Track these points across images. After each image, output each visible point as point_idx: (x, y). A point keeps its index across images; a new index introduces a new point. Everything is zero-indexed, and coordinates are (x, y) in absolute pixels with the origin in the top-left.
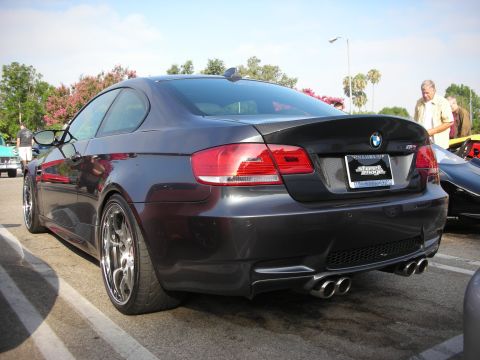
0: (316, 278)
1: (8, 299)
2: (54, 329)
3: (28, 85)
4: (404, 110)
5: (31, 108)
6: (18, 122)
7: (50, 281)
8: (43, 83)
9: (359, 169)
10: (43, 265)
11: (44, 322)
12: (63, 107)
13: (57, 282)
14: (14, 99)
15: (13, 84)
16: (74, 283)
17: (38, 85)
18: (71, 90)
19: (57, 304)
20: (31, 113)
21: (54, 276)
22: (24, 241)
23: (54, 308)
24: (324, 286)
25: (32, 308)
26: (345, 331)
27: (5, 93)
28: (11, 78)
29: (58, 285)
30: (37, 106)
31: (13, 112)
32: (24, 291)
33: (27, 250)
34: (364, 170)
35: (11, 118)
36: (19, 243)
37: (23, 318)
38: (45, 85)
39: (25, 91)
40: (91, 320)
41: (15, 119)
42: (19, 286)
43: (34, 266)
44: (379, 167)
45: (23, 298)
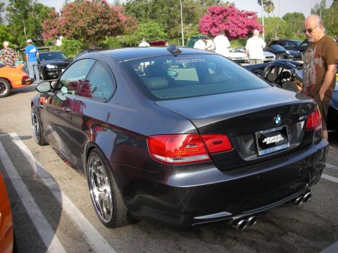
0: (234, 218)
1: (29, 214)
2: (61, 242)
3: (28, 6)
4: (302, 14)
5: (32, 23)
6: (23, 34)
7: (56, 194)
8: (39, 4)
9: (265, 140)
10: (50, 179)
11: (55, 236)
12: (55, 28)
13: (60, 196)
14: (20, 17)
15: (17, 6)
16: (72, 197)
17: (35, 6)
18: (60, 14)
19: (62, 218)
20: (32, 27)
21: (58, 190)
22: (36, 154)
23: (60, 223)
24: (240, 223)
25: (46, 222)
26: (253, 242)
27: (12, 13)
28: (16, 2)
29: (61, 200)
30: (36, 22)
31: (20, 27)
32: (39, 205)
33: (38, 163)
34: (268, 140)
35: (18, 31)
36: (32, 156)
37: (41, 231)
38: (41, 6)
39: (26, 11)
40: (85, 233)
41: (21, 32)
42: (36, 201)
43: (44, 180)
44: (280, 136)
45: (39, 212)
